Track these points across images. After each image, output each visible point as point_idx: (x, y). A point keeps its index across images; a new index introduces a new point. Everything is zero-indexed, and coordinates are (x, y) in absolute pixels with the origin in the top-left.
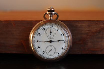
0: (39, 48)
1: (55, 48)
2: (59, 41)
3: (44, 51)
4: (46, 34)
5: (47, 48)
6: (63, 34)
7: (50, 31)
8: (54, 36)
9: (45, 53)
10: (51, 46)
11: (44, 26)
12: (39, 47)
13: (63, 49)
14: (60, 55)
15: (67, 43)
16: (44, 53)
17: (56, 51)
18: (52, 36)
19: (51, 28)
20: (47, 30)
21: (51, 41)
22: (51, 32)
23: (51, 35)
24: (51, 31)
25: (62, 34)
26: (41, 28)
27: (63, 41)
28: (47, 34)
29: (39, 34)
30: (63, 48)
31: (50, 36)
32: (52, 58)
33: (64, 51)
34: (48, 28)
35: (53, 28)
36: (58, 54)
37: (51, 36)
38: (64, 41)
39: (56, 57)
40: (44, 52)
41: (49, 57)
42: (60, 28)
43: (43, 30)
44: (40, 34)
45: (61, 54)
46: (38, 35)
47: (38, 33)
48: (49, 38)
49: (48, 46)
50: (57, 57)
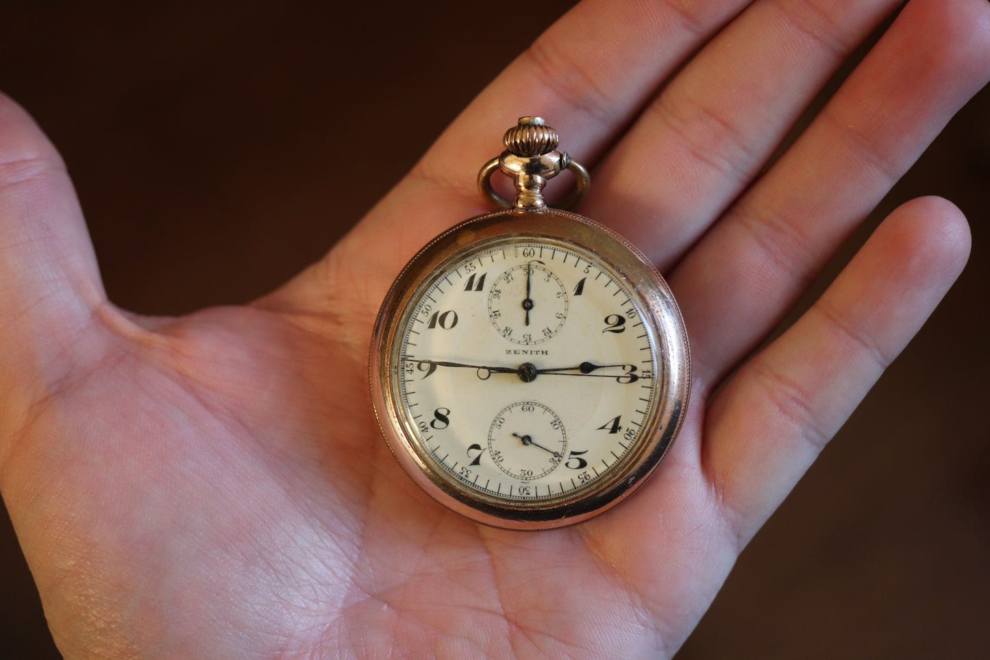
0: (438, 423)
1: (557, 423)
2: (587, 368)
3: (476, 447)
4: (496, 314)
5: (498, 422)
6: (621, 320)
7: (524, 297)
8: (548, 333)
9: (486, 459)
10: (528, 406)
11: (476, 262)
12: (443, 412)
13: (615, 428)
14: (593, 475)
15: (648, 382)
16: (476, 462)
17: (565, 442)
18: (535, 329)
19: (529, 271)
20: (502, 285)
21: (527, 373)
22: (528, 305)
23: (527, 322)
24: (531, 297)
25: (613, 320)
26: (453, 277)
27: (620, 372)
28: (498, 320)
29: (438, 320)
30: (617, 420)
31: (519, 330)
32: (538, 500)
33: (627, 443)
34: (507, 276)
35: (545, 275)
36: (583, 464)
37: (528, 330)
38: (628, 368)
39: (568, 487)
40: (475, 453)
41: (516, 493)
42: (594, 271)
43: (469, 287)
44: (449, 321)
45: (601, 469)
46: (432, 326)
47: (431, 313)
48: (513, 347)
49: (509, 408)
50: (576, 490)
